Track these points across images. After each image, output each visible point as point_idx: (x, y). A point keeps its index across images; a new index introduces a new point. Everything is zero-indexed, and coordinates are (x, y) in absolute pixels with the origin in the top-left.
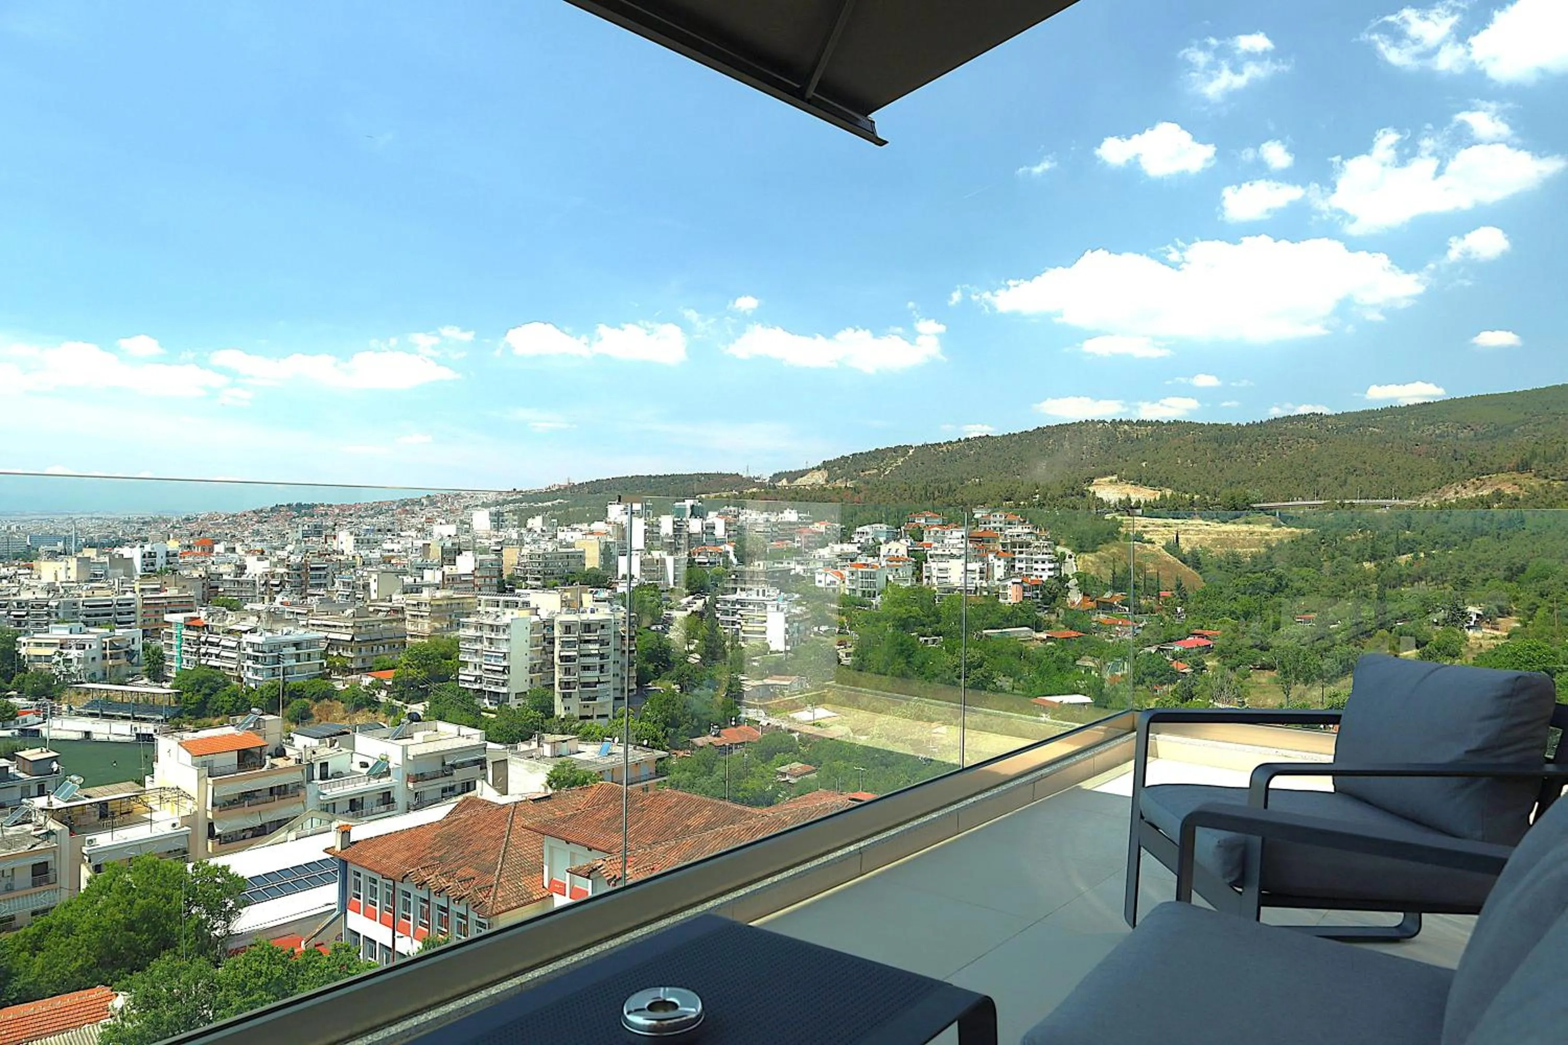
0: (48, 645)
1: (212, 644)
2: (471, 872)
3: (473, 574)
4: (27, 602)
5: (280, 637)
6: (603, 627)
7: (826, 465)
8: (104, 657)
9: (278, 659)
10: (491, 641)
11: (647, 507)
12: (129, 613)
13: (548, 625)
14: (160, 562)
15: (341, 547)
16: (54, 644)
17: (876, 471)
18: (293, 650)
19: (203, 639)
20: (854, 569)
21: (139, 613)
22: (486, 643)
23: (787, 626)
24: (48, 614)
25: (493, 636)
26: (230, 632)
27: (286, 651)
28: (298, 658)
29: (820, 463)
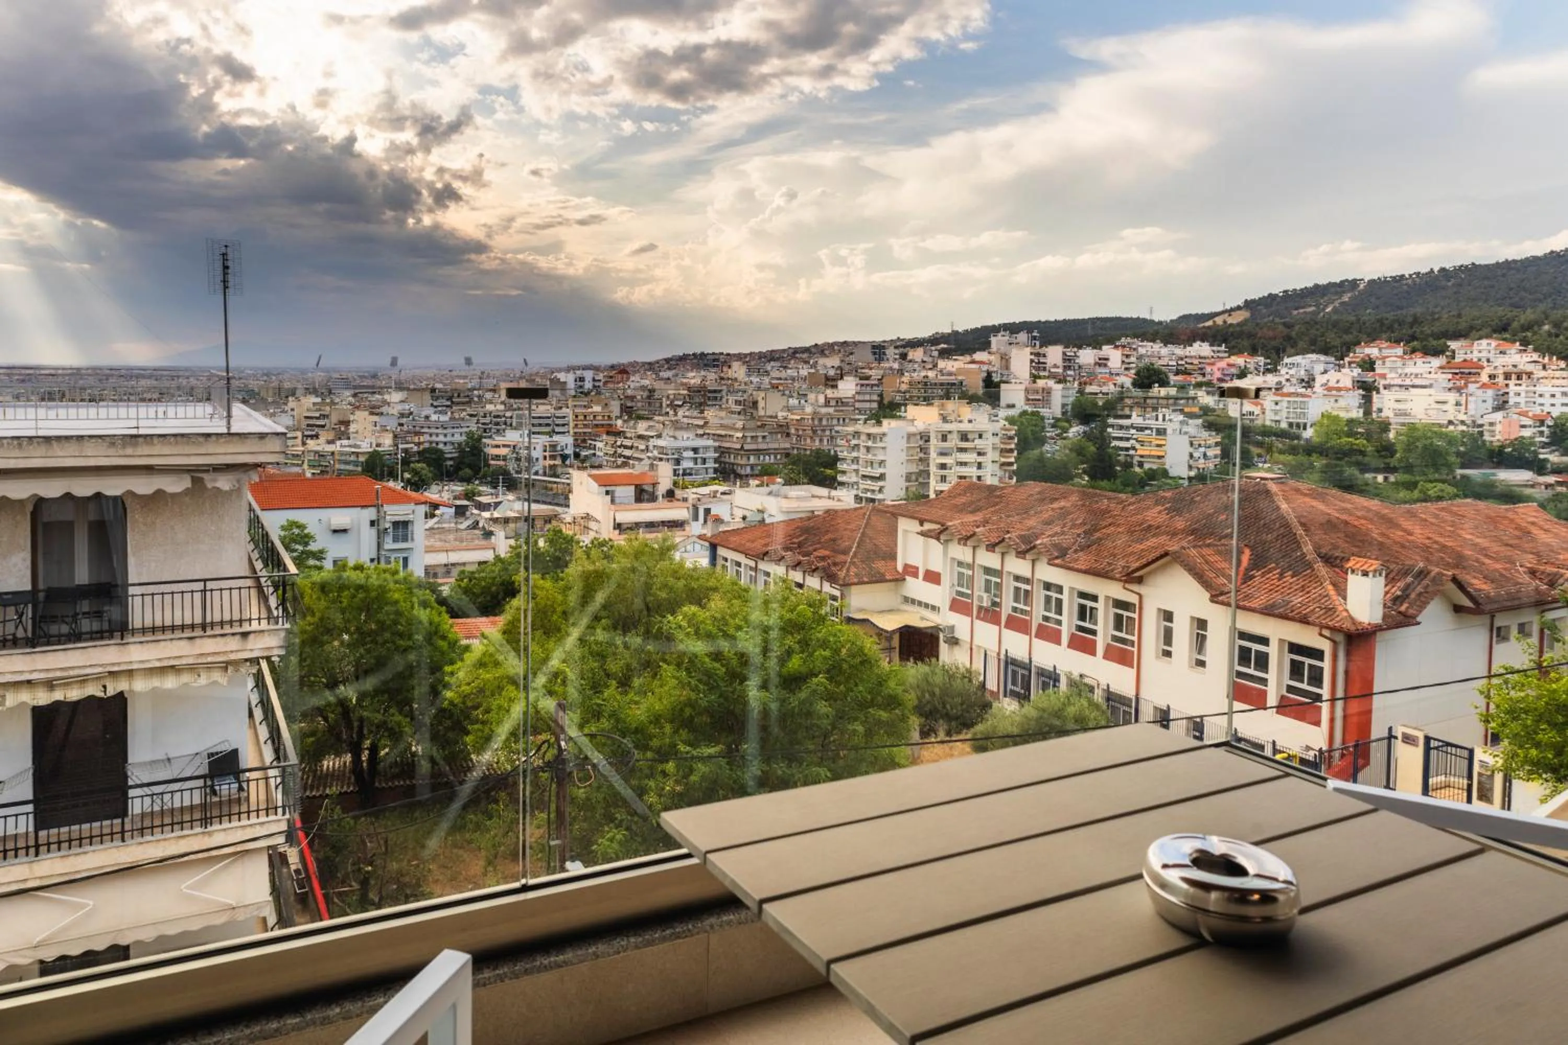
0: (504, 446)
1: (626, 447)
2: (827, 553)
3: (854, 397)
4: (491, 413)
5: (680, 444)
6: (980, 436)
7: (1249, 304)
8: (545, 458)
9: (678, 462)
10: (868, 449)
11: (1034, 338)
12: (564, 425)
13: (925, 437)
14: (588, 385)
15: (736, 375)
16: (508, 446)
17: (1312, 309)
18: (690, 454)
19: (619, 443)
20: (1278, 398)
21: (572, 425)
22: (863, 450)
23: (1191, 450)
24: (505, 423)
25: (870, 444)
26: (640, 437)
27: (685, 454)
28: (695, 460)
29: (1240, 302)
